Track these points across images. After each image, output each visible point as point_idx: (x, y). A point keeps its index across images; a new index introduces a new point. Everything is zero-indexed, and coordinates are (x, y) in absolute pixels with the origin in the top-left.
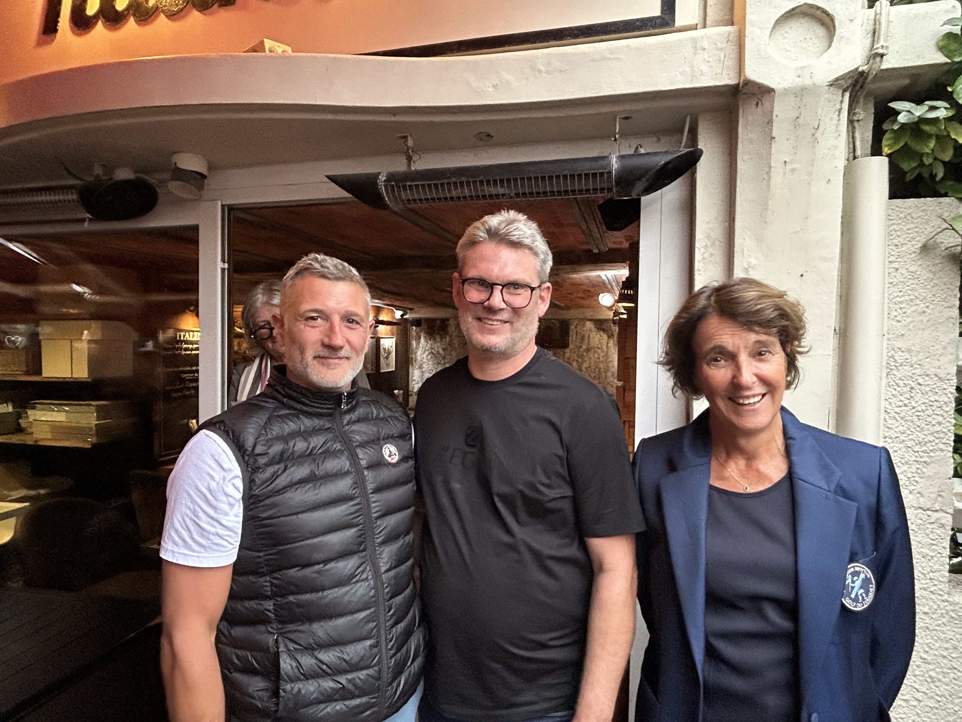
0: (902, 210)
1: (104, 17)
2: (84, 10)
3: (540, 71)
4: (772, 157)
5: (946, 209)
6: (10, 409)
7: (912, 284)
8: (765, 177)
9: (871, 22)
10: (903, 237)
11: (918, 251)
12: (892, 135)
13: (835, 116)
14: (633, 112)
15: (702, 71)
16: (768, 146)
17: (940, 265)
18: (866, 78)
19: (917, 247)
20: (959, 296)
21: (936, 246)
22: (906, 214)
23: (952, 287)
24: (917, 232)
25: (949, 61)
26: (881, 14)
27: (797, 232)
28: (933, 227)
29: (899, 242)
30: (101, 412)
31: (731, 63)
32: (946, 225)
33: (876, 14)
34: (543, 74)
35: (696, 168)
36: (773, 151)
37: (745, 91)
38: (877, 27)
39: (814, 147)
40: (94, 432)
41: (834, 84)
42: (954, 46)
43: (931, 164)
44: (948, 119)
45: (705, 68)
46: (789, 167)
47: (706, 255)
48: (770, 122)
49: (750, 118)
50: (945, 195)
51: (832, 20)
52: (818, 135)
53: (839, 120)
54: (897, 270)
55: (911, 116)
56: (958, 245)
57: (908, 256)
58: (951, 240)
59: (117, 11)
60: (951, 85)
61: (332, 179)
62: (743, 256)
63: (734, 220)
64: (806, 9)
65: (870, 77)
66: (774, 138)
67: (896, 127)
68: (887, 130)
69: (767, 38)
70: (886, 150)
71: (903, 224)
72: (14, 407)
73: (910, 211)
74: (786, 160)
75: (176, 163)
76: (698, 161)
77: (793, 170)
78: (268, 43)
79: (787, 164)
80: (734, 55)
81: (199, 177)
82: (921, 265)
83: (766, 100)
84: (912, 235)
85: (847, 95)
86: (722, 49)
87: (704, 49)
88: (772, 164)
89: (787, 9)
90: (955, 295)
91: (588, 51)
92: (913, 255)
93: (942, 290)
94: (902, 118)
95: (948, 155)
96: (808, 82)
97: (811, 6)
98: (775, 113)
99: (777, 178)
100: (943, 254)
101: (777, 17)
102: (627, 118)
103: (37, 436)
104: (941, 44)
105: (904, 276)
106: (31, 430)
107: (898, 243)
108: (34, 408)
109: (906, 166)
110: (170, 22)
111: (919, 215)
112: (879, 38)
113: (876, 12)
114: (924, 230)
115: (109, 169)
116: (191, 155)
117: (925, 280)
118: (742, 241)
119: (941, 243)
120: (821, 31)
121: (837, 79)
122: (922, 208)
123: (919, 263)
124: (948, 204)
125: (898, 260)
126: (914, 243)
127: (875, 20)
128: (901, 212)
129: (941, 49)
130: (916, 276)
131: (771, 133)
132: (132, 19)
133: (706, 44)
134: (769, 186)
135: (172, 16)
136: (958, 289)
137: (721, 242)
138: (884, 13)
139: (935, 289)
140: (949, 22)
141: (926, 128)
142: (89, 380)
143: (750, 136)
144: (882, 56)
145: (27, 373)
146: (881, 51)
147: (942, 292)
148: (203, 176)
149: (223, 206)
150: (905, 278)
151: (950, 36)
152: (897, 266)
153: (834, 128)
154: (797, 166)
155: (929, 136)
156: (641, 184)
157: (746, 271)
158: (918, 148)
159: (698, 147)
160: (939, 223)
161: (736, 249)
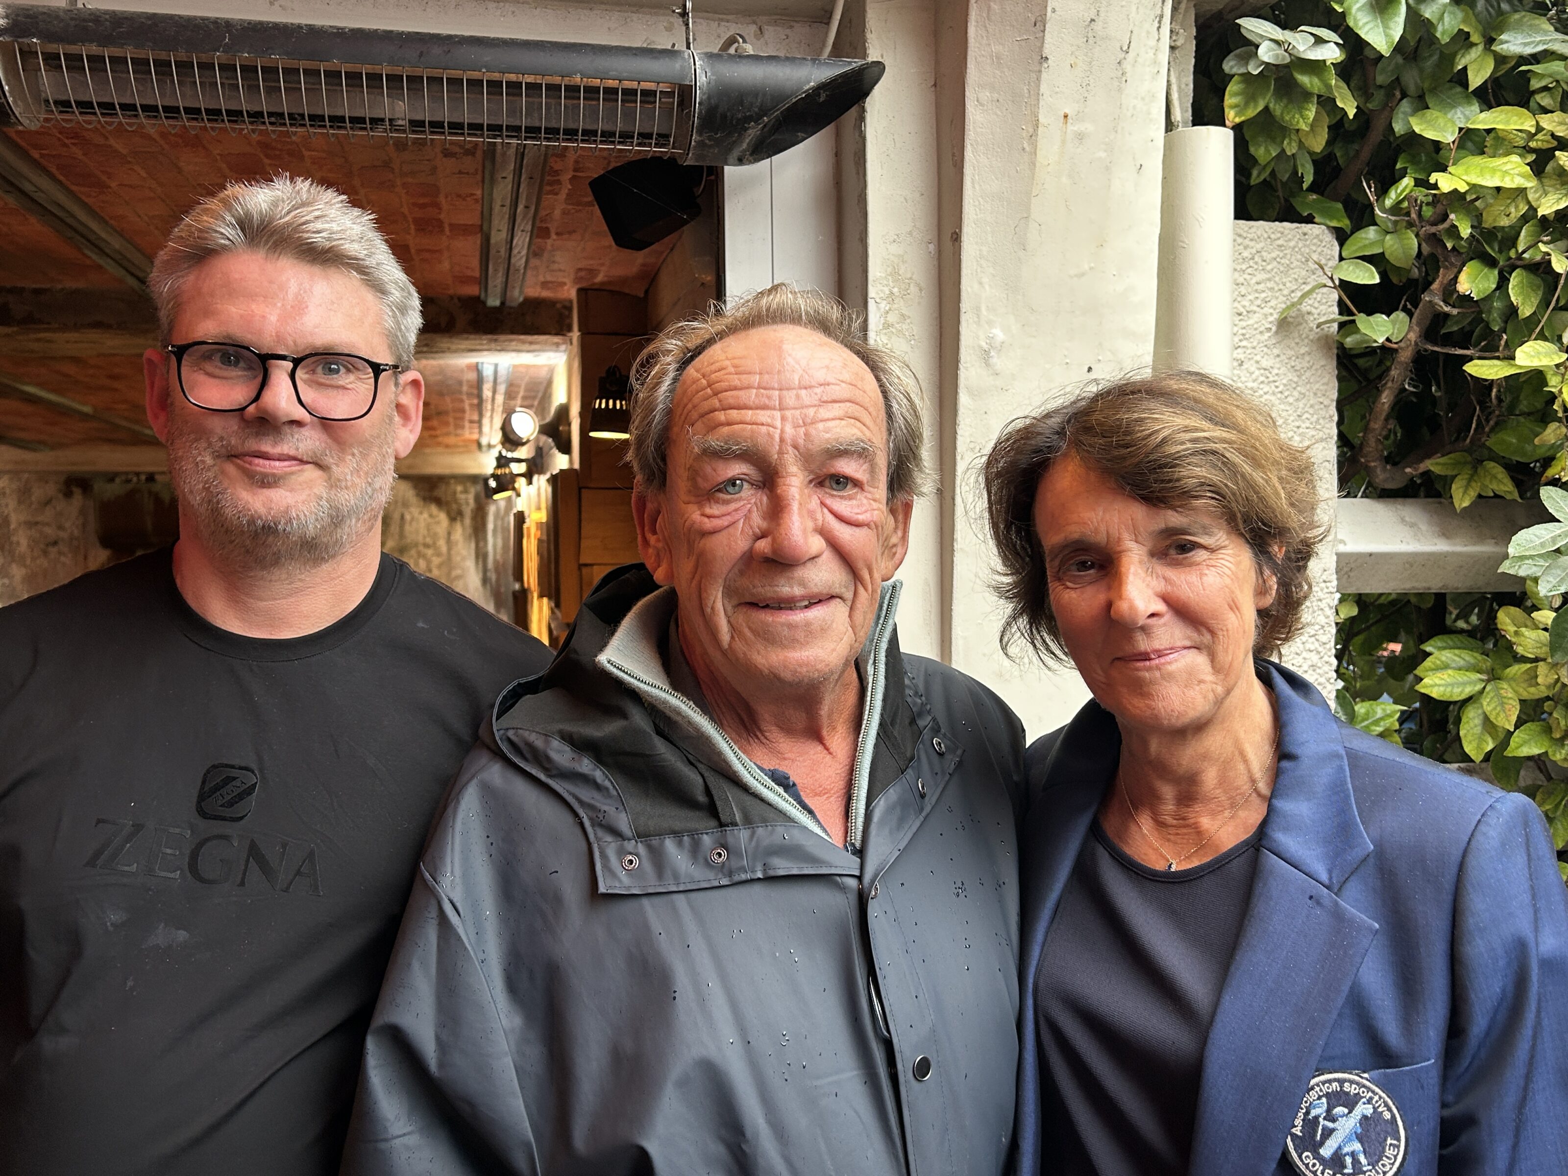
0: (1247, 242)
4: (1042, 103)
5: (1314, 248)
7: (1265, 393)
8: (1026, 145)
10: (1251, 297)
11: (1274, 329)
12: (1241, 86)
13: (1153, 34)
16: (1034, 75)
17: (1307, 358)
19: (1271, 319)
20: (1336, 418)
21: (1300, 319)
22: (1254, 251)
23: (1327, 402)
24: (1271, 289)
27: (1083, 275)
28: (1296, 280)
29: (1244, 307)
32: (1316, 278)
35: (863, 110)
36: (1043, 88)
39: (1120, 90)
43: (1293, 155)
44: (1337, 66)
46: (1072, 128)
47: (891, 318)
48: (1040, 23)
50: (1309, 220)
52: (1127, 66)
53: (1159, 40)
55: (1280, 52)
56: (1333, 321)
57: (1258, 336)
58: (1322, 306)
62: (978, 323)
63: (956, 238)
66: (1047, 58)
67: (1255, 71)
68: (1233, 76)
70: (1232, 117)
71: (1249, 271)
73: (1259, 246)
74: (1067, 111)
76: (867, 94)
77: (1080, 137)
79: (1070, 121)
82: (1278, 356)
84: (1263, 295)
88: (1042, 119)
90: (1331, 417)
92: (1267, 335)
93: (1312, 406)
94: (1266, 53)
95: (1320, 141)
98: (1051, 4)
99: (1050, 150)
100: (1311, 336)
105: (1254, 376)
107: (1242, 310)
109: (1263, 152)
111: (1274, 255)
114: (1281, 286)
117: (1285, 385)
118: (976, 286)
119: (1309, 313)
122: (1280, 242)
123: (1276, 351)
124: (1318, 236)
125: (1244, 343)
126: (1267, 310)
128: (1246, 248)
130: (1271, 379)
131: (1042, 46)
134: (1033, 164)
136: (1334, 404)
137: (921, 290)
139: (1301, 405)
141: (1304, 79)
143: (996, 48)
147: (1311, 411)
150: (1254, 381)
152: (1242, 357)
153: (1151, 54)
154: (1087, 127)
155: (1306, 95)
156: (753, 132)
157: (985, 356)
158: (1287, 118)
159: (873, 55)
160: (1304, 273)
161: (965, 306)
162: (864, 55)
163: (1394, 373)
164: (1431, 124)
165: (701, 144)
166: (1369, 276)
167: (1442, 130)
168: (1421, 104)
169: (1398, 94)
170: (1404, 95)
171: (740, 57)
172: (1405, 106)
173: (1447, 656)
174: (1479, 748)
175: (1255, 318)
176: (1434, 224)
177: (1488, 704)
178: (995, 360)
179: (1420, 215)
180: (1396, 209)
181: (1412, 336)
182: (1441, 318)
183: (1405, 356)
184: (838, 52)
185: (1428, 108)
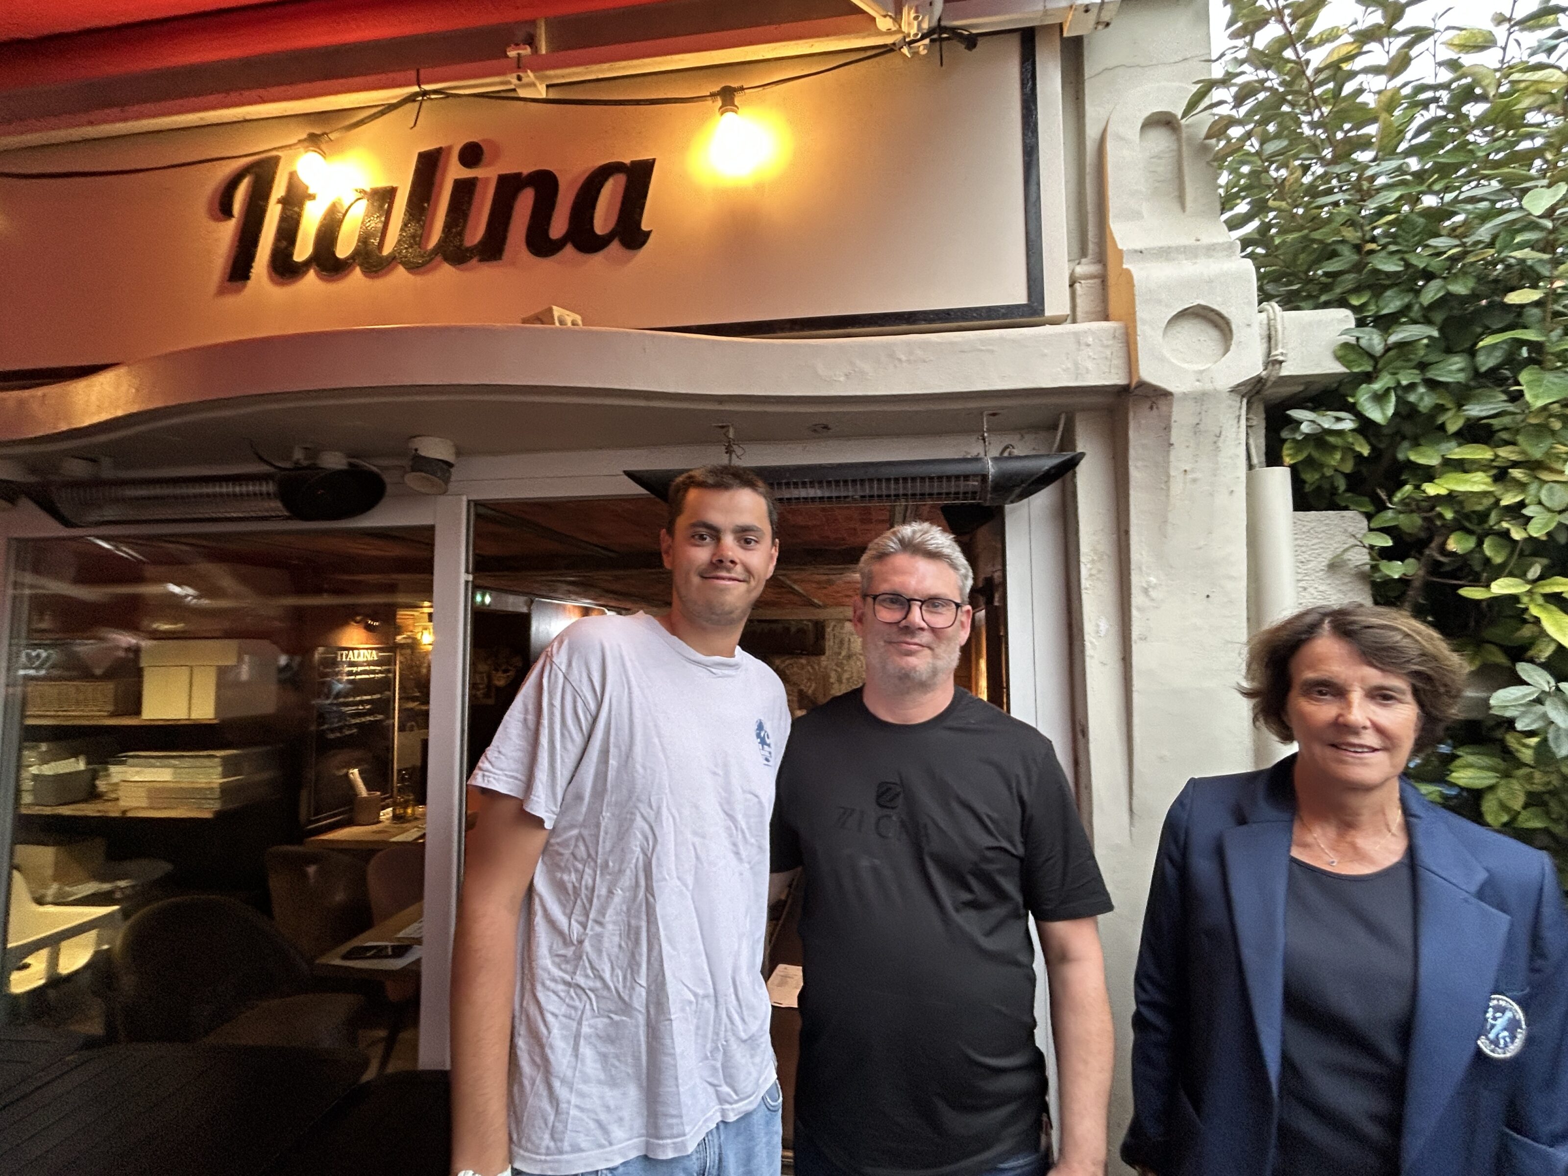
0: (1306, 523)
1: (318, 266)
2: (291, 255)
3: (900, 360)
4: (1171, 465)
5: (1351, 524)
6: (81, 765)
8: (1163, 486)
9: (1265, 327)
10: (1309, 553)
11: (1326, 569)
12: (1292, 445)
13: (1236, 425)
14: (1002, 408)
15: (1087, 369)
16: (1165, 453)
17: (1352, 585)
18: (1264, 385)
19: (1323, 564)
21: (1343, 564)
22: (1311, 528)
24: (1323, 548)
25: (1347, 371)
26: (1275, 319)
27: (1200, 548)
28: (1339, 542)
29: (1304, 558)
30: (229, 766)
31: (1119, 362)
32: (1352, 541)
33: (1269, 320)
34: (905, 364)
35: (1075, 473)
36: (1172, 458)
37: (1136, 392)
38: (1273, 333)
39: (1216, 456)
40: (217, 794)
41: (1234, 390)
42: (1352, 357)
43: (1332, 476)
44: (1353, 430)
45: (1090, 365)
46: (1190, 476)
47: (1094, 572)
48: (1167, 428)
49: (1143, 422)
51: (1227, 322)
52: (1220, 444)
53: (1239, 425)
54: (1305, 589)
55: (1315, 426)
56: (1366, 564)
57: (1315, 574)
58: (1358, 557)
59: (337, 259)
60: (1353, 396)
61: (630, 475)
62: (1141, 575)
63: (1127, 532)
64: (1201, 311)
65: (1269, 384)
66: (1173, 444)
67: (1300, 438)
68: (1287, 440)
69: (1160, 338)
70: (1287, 460)
72: (88, 763)
73: (1313, 525)
74: (1186, 468)
75: (416, 450)
76: (1076, 466)
77: (1194, 480)
78: (557, 311)
79: (1188, 473)
80: (1122, 353)
81: (445, 467)
82: (1331, 584)
83: (1162, 404)
84: (1317, 551)
85: (1245, 401)
86: (1107, 346)
87: (1088, 345)
88: (1172, 473)
89: (1180, 309)
91: (955, 340)
92: (1321, 573)
94: (1305, 428)
95: (1348, 467)
96: (1208, 387)
97: (1205, 308)
98: (1173, 419)
99: (1177, 487)
100: (1353, 572)
101: (1169, 317)
102: (994, 415)
103: (124, 803)
104: (1340, 353)
106: (114, 796)
107: (1303, 560)
108: (122, 763)
109: (1310, 477)
110: (411, 277)
111: (1323, 529)
112: (1276, 345)
113: (1268, 317)
114: (1330, 546)
115: (312, 453)
116: (438, 440)
118: (1139, 557)
119: (1351, 560)
120: (1214, 334)
121: (1239, 385)
122: (1327, 522)
123: (1330, 582)
124: (1352, 517)
125: (1305, 577)
126: (1320, 559)
127: (1269, 324)
128: (1306, 526)
129: (1339, 358)
130: (1327, 597)
131: (1169, 439)
132: (358, 270)
133: (1090, 340)
134: (1168, 496)
135: (413, 268)
138: (1279, 319)
140: (1346, 332)
141: (1332, 439)
142: (215, 722)
143: (1145, 442)
144: (1281, 362)
145: (113, 715)
146: (1281, 358)
148: (450, 465)
149: (469, 502)
151: (1346, 345)
153: (1234, 436)
154: (1197, 475)
155: (1334, 448)
156: (1018, 491)
157: (1146, 591)
158: (1323, 459)
159: (1079, 450)
160: (1344, 538)
161: (1133, 566)
162: (1074, 450)
163: (1411, 593)
164: (1423, 455)
165: (992, 498)
166: (1386, 542)
167: (1431, 457)
168: (1416, 443)
169: (1398, 438)
170: (1404, 438)
171: (1011, 457)
172: (1406, 444)
173: (1471, 759)
174: (1496, 819)
175: (1311, 565)
176: (1427, 512)
177: (1501, 793)
178: (1153, 593)
179: (1417, 505)
180: (1402, 501)
181: (1421, 573)
182: (1438, 564)
183: (1417, 584)
184: (1062, 449)
185: (1419, 445)
